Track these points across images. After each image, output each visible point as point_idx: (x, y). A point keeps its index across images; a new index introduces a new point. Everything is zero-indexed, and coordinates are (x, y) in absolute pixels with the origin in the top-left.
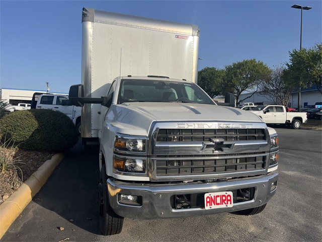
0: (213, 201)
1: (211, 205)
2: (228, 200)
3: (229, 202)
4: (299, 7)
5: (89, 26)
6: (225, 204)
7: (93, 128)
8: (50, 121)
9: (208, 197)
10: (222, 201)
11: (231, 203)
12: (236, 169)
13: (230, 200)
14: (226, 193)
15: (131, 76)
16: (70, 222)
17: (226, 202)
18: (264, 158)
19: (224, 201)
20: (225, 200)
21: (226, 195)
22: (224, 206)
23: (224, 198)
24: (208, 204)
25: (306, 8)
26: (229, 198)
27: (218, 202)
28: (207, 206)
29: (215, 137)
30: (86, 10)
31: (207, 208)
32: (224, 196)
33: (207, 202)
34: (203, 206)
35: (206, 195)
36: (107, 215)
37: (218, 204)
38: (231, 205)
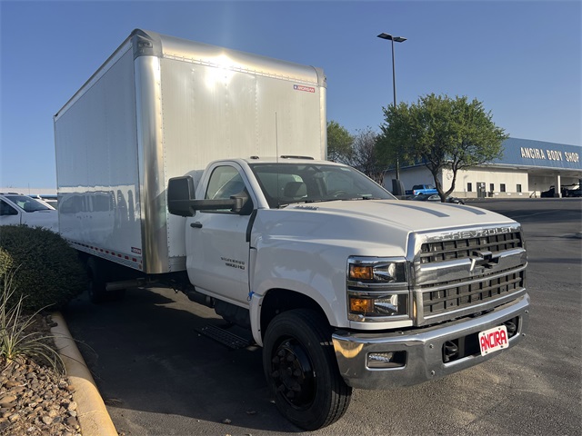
2: (502, 339)
4: (389, 37)
5: (154, 64)
6: (500, 344)
7: (171, 255)
8: (35, 249)
9: (482, 338)
10: (497, 341)
11: (506, 342)
12: (499, 293)
13: (505, 338)
15: (257, 158)
16: (227, 423)
17: (500, 341)
18: (521, 273)
20: (499, 339)
21: (500, 331)
22: (498, 348)
23: (498, 336)
24: (484, 348)
25: (398, 40)
26: (503, 335)
27: (492, 343)
28: (483, 350)
29: (479, 249)
30: (144, 34)
31: (483, 354)
32: (497, 333)
33: (483, 345)
34: (479, 352)
35: (480, 335)
36: (333, 393)
37: (492, 346)
38: (506, 346)
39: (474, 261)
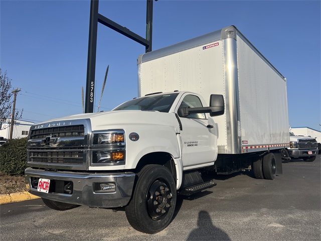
0: (42, 185)
1: (41, 188)
3: (48, 189)
9: (40, 182)
14: (48, 181)
22: (46, 191)
26: (48, 185)
27: (44, 187)
31: (38, 190)
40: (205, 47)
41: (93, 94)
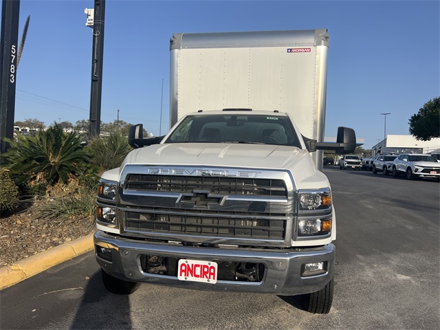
0: (189, 270)
1: (187, 275)
2: (211, 274)
3: (212, 276)
6: (207, 278)
9: (183, 265)
10: (203, 274)
11: (214, 279)
12: (234, 234)
13: (213, 274)
14: (209, 264)
15: (201, 111)
17: (208, 275)
19: (205, 273)
20: (207, 273)
21: (209, 266)
22: (204, 280)
23: (206, 270)
24: (183, 273)
26: (212, 271)
27: (197, 273)
28: (181, 275)
31: (181, 278)
32: (207, 267)
33: (182, 271)
34: (177, 276)
35: (181, 262)
37: (197, 276)
38: (213, 281)
39: (181, 196)
40: (291, 50)
41: (15, 69)
